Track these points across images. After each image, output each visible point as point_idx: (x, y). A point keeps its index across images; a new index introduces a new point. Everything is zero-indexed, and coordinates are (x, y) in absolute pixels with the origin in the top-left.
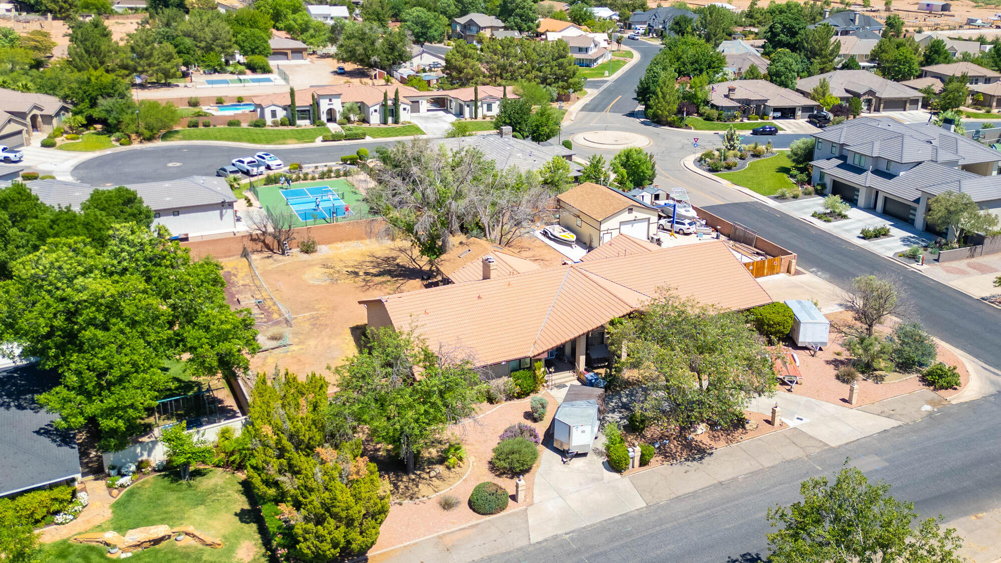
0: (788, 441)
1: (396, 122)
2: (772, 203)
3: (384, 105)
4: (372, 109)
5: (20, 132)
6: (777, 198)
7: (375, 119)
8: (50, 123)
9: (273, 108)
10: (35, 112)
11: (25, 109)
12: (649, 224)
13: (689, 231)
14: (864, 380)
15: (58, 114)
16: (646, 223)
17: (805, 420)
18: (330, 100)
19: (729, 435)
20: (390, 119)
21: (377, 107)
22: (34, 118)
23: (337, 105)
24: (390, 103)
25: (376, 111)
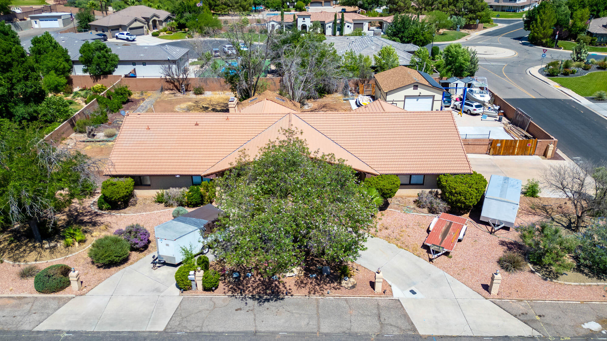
0: (375, 311)
1: (341, 34)
2: (584, 102)
3: (335, 23)
4: (327, 26)
5: (142, 27)
6: (593, 99)
7: (329, 31)
8: (162, 25)
9: (273, 23)
10: (155, 18)
11: (149, 16)
12: (433, 101)
13: (475, 112)
14: (532, 272)
15: (166, 20)
16: (432, 99)
17: (418, 295)
18: (304, 19)
19: (319, 285)
20: (338, 33)
21: (331, 24)
22: (154, 21)
23: (308, 23)
24: (338, 22)
25: (330, 27)
